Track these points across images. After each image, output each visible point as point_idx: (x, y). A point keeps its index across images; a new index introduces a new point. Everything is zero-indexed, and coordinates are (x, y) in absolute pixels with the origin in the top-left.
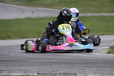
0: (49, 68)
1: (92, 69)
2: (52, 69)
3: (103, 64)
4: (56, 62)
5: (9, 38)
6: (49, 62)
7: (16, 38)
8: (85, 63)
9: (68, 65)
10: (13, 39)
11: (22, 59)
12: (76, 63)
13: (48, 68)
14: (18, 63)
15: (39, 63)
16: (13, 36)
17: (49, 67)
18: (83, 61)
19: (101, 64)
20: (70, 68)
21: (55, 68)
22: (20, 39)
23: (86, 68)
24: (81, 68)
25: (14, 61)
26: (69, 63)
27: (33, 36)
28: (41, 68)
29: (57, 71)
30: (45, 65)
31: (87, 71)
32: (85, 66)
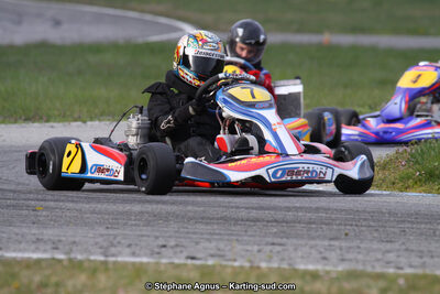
0: (148, 236)
1: (313, 242)
2: (157, 237)
3: (348, 227)
4: (168, 213)
6: (142, 212)
8: (283, 222)
9: (215, 227)
11: (38, 200)
12: (248, 220)
13: (142, 236)
14: (25, 212)
15: (107, 217)
17: (144, 233)
18: (272, 212)
19: (343, 227)
20: (226, 237)
21: (170, 237)
23: (287, 238)
24: (270, 240)
26: (221, 218)
27: (68, 113)
28: (115, 236)
29: (177, 246)
30: (130, 222)
31: (291, 249)
32: (284, 232)
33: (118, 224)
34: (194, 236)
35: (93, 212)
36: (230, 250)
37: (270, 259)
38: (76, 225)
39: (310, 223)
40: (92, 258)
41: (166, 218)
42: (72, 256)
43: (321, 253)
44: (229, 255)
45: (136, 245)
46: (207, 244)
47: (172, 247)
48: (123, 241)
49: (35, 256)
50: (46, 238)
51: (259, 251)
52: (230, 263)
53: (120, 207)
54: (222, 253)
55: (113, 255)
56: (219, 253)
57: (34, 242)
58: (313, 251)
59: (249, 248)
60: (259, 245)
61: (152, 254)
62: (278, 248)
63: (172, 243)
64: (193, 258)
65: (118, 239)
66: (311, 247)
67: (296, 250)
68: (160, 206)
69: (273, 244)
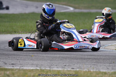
0: (61, 63)
1: (105, 64)
2: (63, 63)
3: (114, 60)
4: (66, 57)
5: (15, 32)
6: (60, 57)
7: (23, 32)
8: (97, 59)
9: (79, 60)
10: (20, 33)
12: (88, 59)
13: (60, 63)
14: (29, 57)
15: (50, 58)
16: (19, 30)
18: (94, 57)
20: (82, 63)
21: (67, 63)
22: (26, 33)
23: (98, 63)
24: (93, 64)
25: (24, 55)
26: (80, 58)
28: (53, 63)
29: (69, 65)
30: (56, 59)
31: (99, 66)
32: (97, 62)
33: (53, 60)
34: (73, 63)
35: (47, 57)
36: (83, 67)
37: (93, 69)
38: (42, 60)
39: (104, 59)
40: (47, 69)
41: (66, 58)
42: (41, 68)
43: (107, 67)
44: (83, 68)
45: (58, 65)
46: (77, 65)
47: (67, 66)
48: (55, 64)
49: (32, 68)
50: (34, 63)
51: (91, 67)
52: (83, 70)
53: (54, 56)
54: (81, 67)
55: (52, 68)
56: (80, 67)
57: (31, 65)
58: (105, 67)
59: (88, 66)
60: (90, 65)
61: (62, 68)
62: (96, 66)
63: (68, 65)
64: (73, 69)
65: (53, 64)
66: (104, 66)
67: (100, 66)
68: (64, 55)
69: (94, 65)
